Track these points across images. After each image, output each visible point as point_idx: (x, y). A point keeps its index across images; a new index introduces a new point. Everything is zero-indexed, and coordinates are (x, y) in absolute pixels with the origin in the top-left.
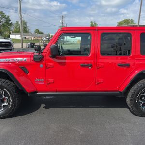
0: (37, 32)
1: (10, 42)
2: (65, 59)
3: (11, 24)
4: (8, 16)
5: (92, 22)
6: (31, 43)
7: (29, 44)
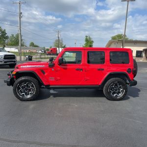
0: (32, 45)
1: (14, 55)
2: (67, 66)
3: (7, 38)
4: (5, 30)
5: (86, 36)
6: (29, 56)
7: (27, 57)
